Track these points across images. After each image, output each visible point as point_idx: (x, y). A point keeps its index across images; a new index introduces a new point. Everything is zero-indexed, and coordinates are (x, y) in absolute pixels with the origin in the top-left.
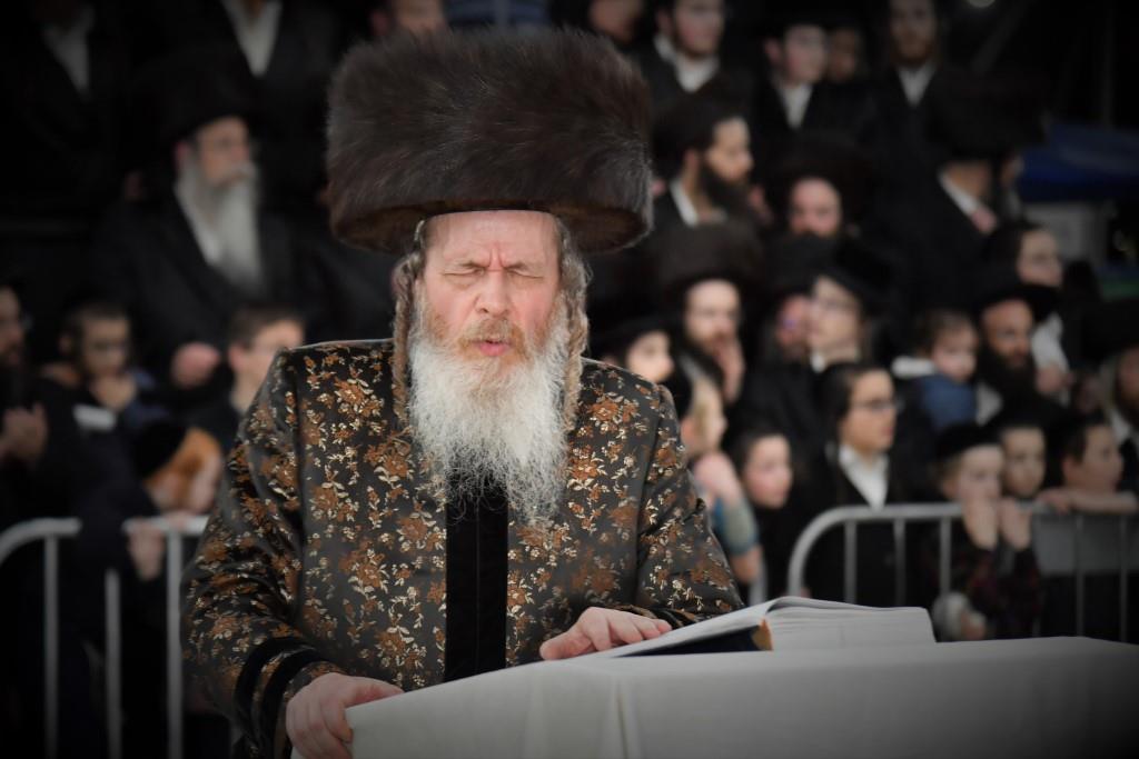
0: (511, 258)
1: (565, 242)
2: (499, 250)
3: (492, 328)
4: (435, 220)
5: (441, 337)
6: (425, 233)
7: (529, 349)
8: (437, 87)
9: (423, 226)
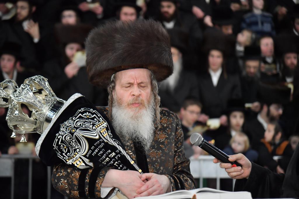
0: (139, 81)
1: (152, 77)
2: (136, 79)
3: (136, 100)
4: (118, 73)
5: (121, 104)
6: (115, 77)
7: (146, 105)
8: (118, 36)
9: (114, 76)
